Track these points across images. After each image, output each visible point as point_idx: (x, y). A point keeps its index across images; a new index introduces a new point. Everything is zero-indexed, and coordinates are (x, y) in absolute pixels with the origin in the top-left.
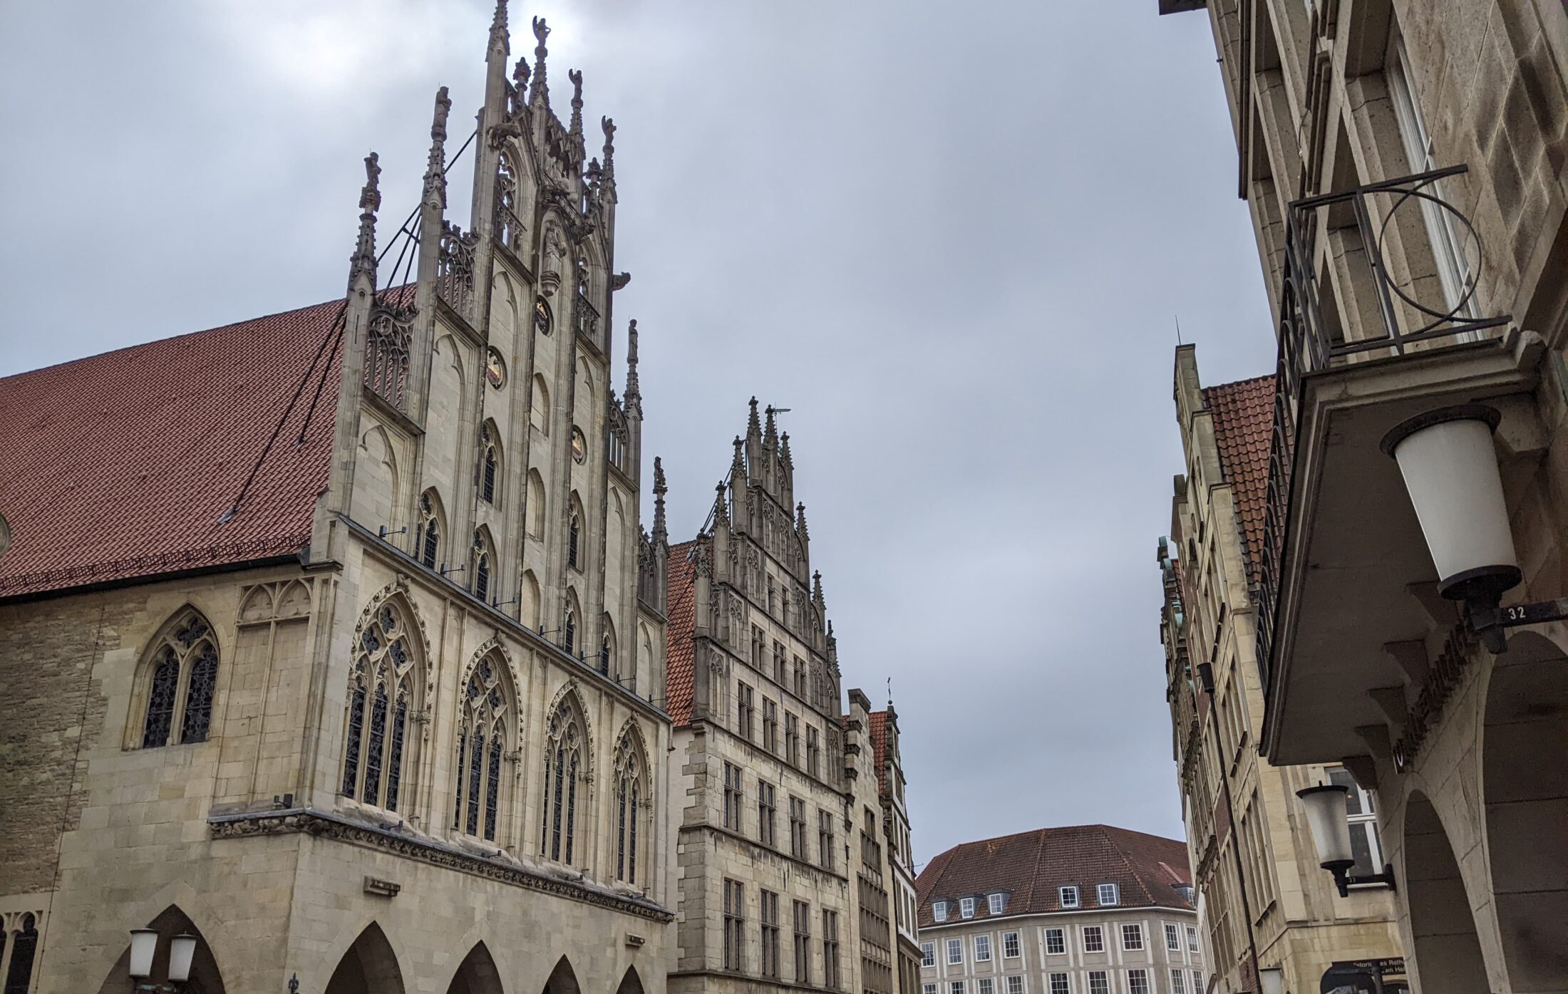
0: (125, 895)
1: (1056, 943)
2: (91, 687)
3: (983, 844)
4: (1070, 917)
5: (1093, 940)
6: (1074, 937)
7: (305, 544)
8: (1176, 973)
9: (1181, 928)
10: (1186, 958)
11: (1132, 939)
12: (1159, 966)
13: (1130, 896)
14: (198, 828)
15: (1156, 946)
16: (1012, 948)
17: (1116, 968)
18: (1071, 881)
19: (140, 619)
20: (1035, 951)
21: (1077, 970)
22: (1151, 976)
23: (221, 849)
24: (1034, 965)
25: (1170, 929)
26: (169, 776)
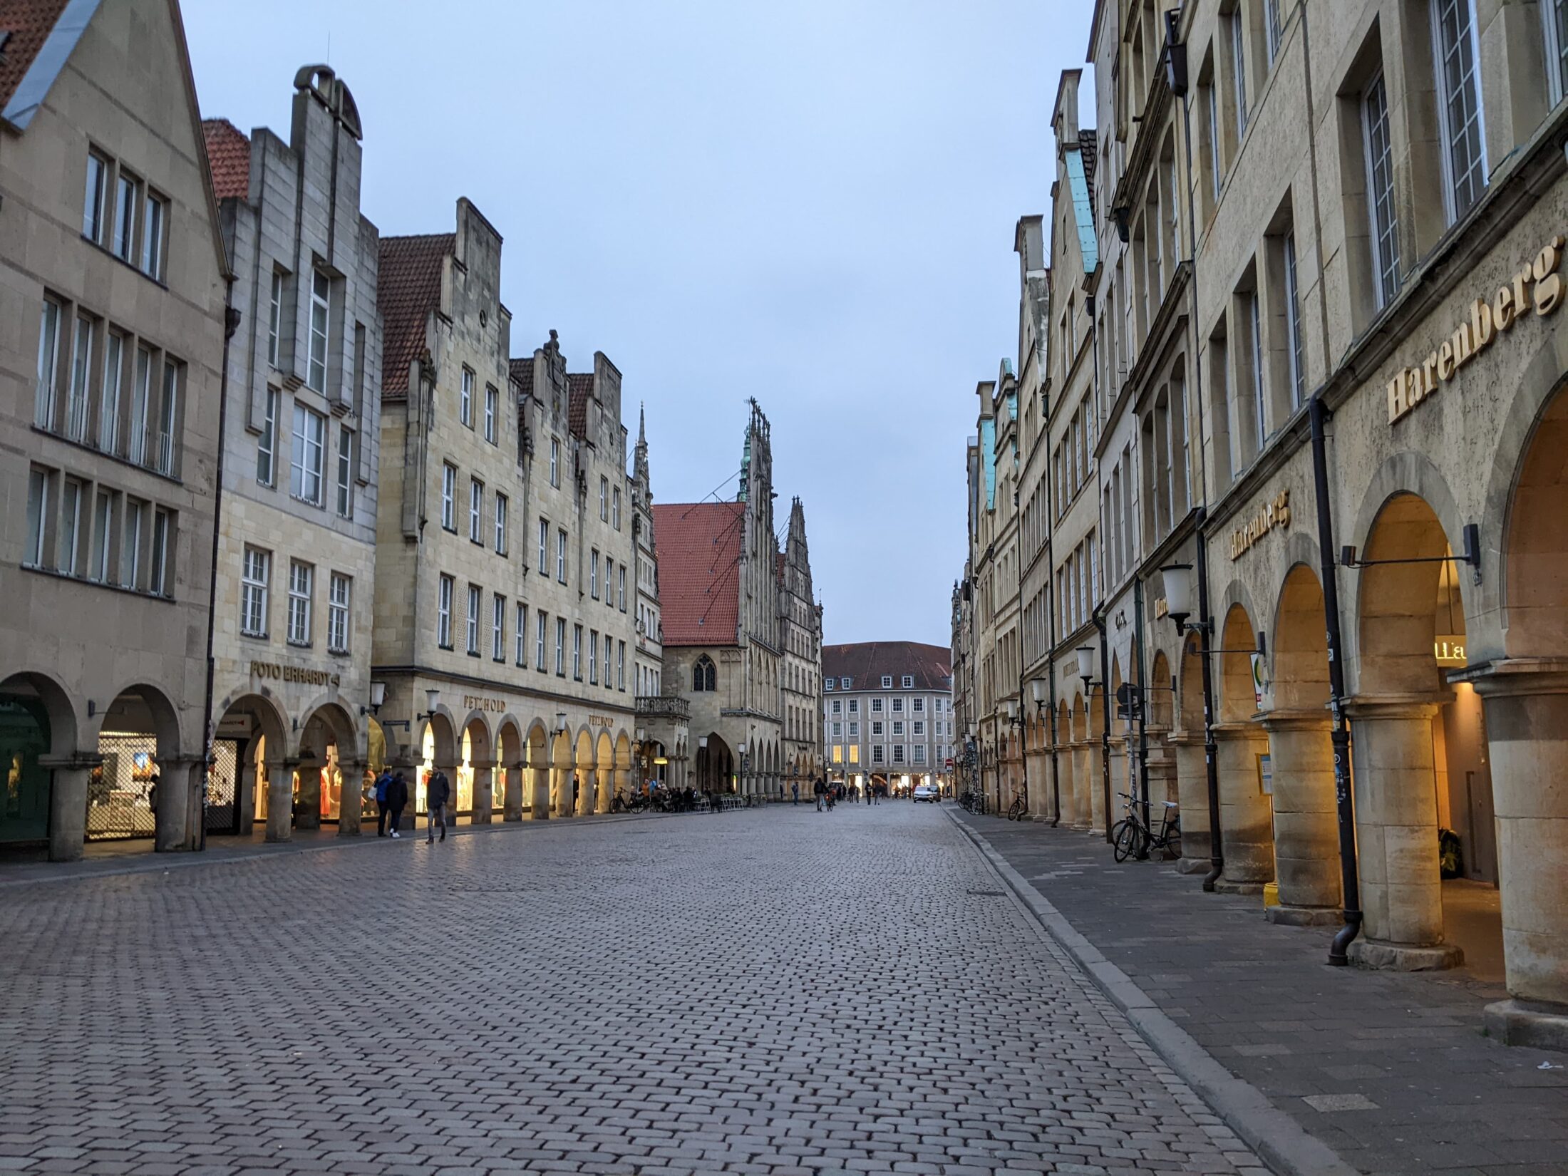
0: (699, 729)
1: (877, 705)
2: (678, 674)
3: (839, 647)
4: (886, 693)
5: (898, 705)
6: (888, 704)
7: (736, 639)
8: (939, 724)
9: (944, 701)
10: (945, 716)
11: (918, 706)
12: (930, 720)
13: (920, 683)
14: (718, 713)
15: (930, 710)
16: (853, 707)
17: (908, 721)
18: (889, 673)
19: (690, 656)
20: (866, 710)
21: (888, 720)
22: (925, 725)
23: (724, 719)
24: (865, 718)
25: (938, 701)
26: (707, 699)
